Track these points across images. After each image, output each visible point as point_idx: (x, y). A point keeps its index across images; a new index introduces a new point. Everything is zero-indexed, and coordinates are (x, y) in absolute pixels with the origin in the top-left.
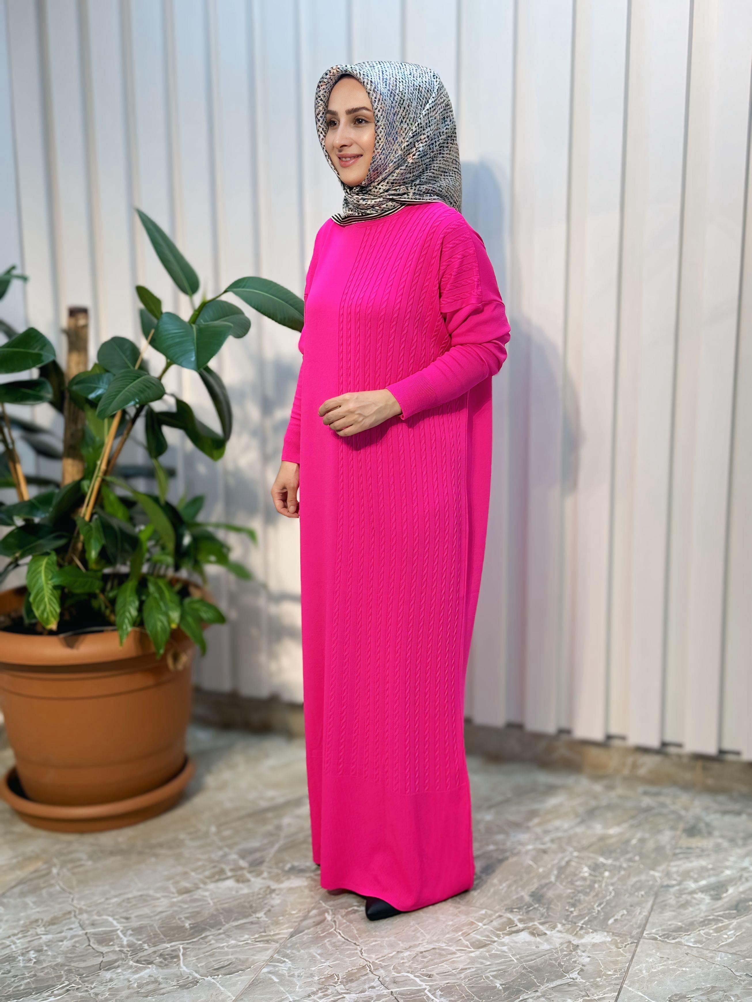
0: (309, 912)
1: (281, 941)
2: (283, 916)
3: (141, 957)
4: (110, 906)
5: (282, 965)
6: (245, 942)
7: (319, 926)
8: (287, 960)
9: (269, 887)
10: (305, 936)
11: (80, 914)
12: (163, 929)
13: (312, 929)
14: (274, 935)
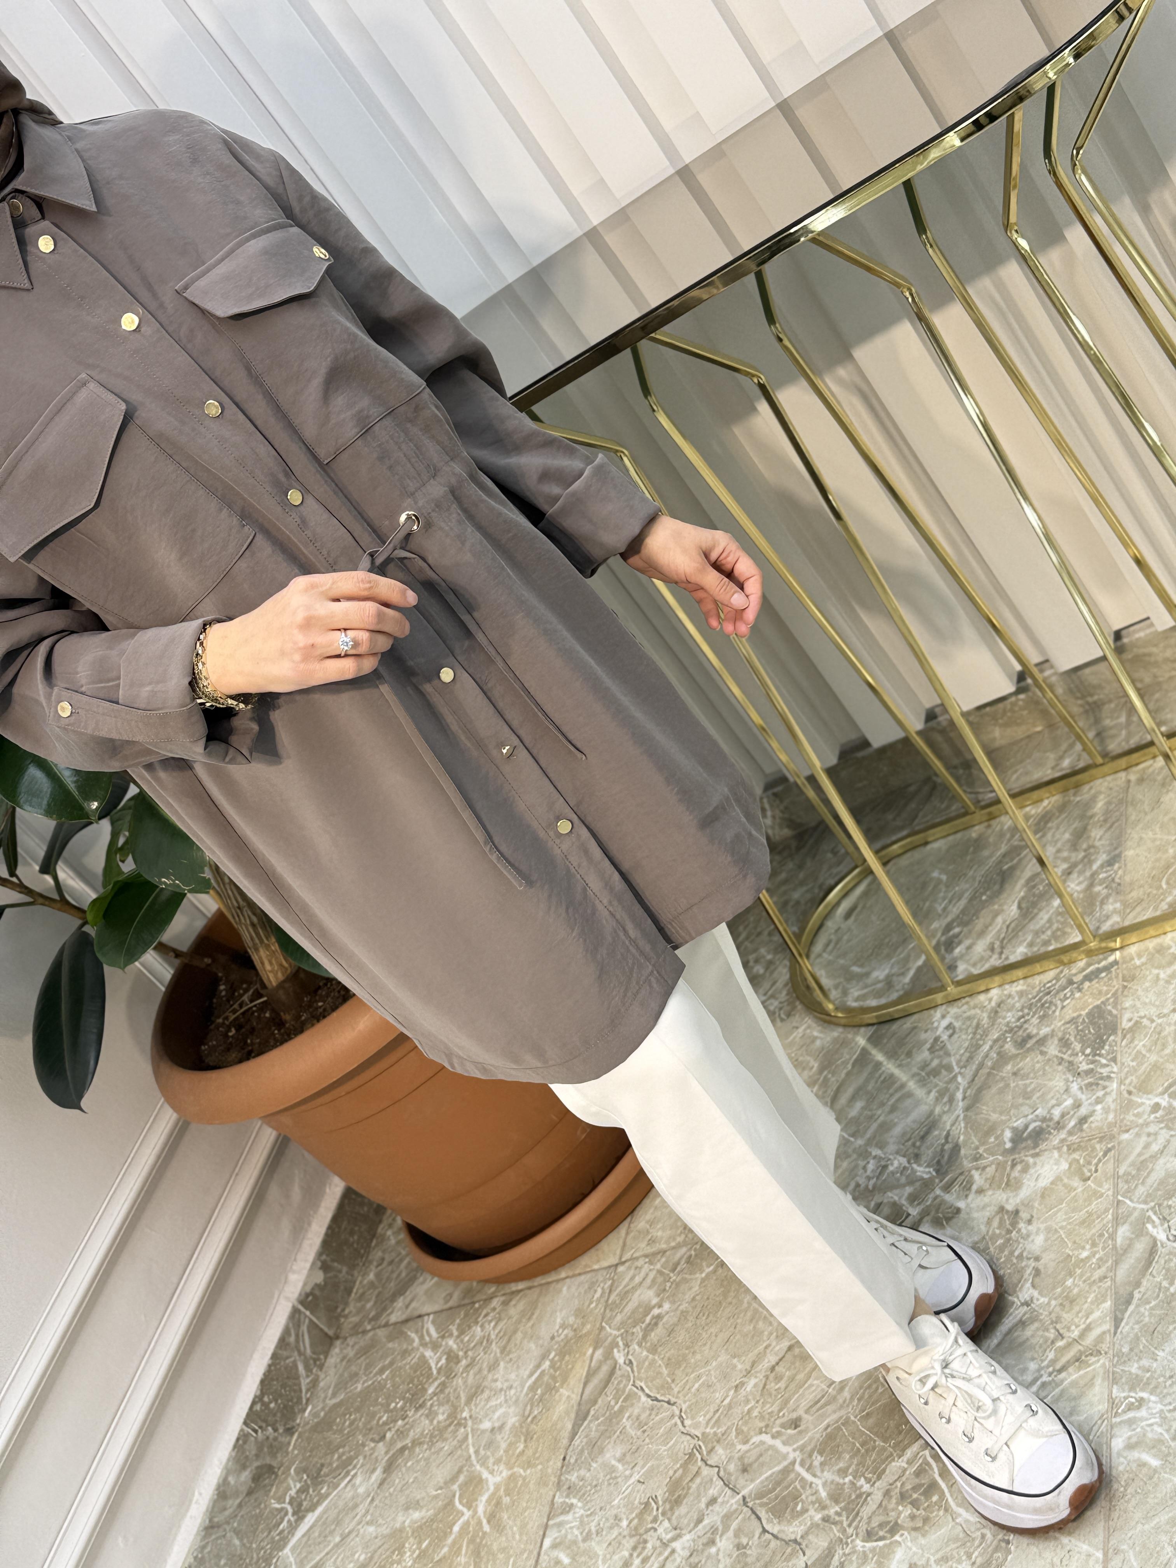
0: (1112, 1236)
1: (1104, 1347)
2: (1071, 1274)
3: (870, 1518)
4: (753, 1403)
5: (1143, 1413)
6: (1039, 1383)
7: (1155, 1268)
8: (1145, 1395)
9: (1002, 1209)
10: (1142, 1309)
11: (710, 1452)
12: (871, 1421)
13: (1144, 1282)
14: (1083, 1335)
